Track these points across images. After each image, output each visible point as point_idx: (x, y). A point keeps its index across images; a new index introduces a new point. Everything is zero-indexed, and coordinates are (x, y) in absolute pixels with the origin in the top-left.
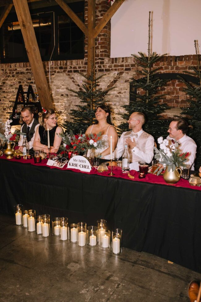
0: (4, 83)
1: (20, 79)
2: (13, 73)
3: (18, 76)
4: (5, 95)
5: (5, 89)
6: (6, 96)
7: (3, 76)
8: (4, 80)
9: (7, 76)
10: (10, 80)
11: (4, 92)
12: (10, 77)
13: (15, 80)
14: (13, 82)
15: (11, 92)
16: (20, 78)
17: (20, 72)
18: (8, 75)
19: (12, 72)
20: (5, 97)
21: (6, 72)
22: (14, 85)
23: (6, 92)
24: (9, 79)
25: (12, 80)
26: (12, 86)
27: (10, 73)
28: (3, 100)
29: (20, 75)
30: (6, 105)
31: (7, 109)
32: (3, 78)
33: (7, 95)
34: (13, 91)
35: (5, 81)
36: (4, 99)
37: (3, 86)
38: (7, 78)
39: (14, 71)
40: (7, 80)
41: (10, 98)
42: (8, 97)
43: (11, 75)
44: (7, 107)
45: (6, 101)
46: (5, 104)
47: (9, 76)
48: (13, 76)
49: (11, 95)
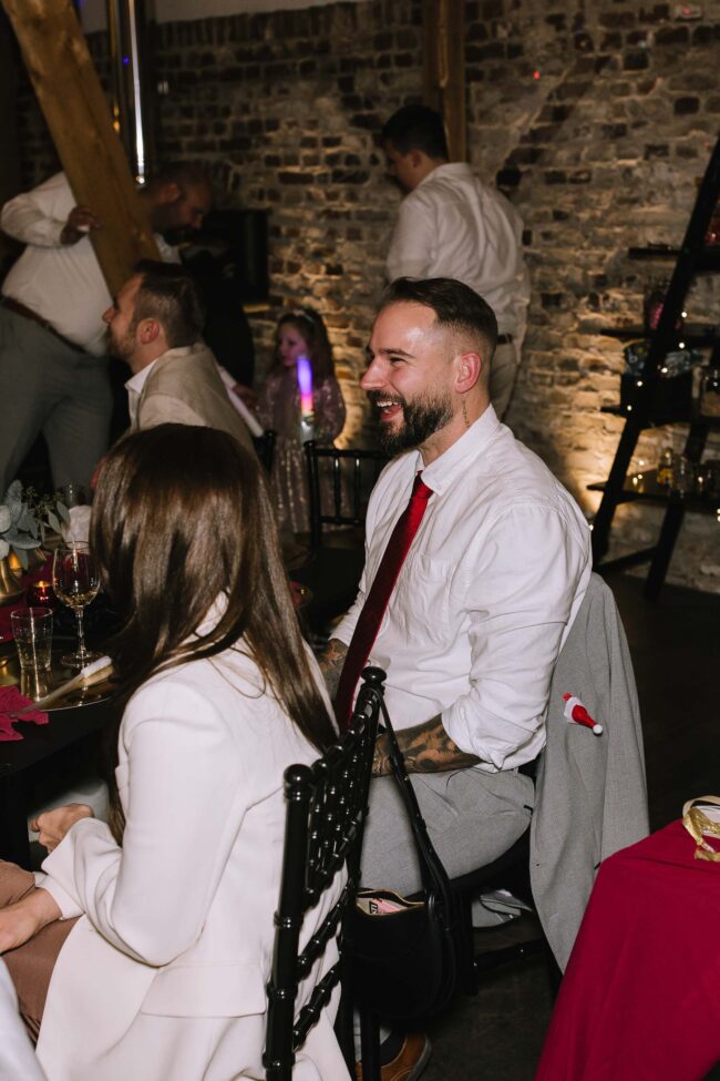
0: (560, 115)
1: (689, 80)
2: (637, 37)
3: (671, 60)
4: (565, 200)
5: (563, 155)
6: (567, 208)
7: (556, 64)
8: (560, 92)
9: (584, 66)
10: (604, 95)
11: (556, 179)
12: (614, 67)
13: (645, 88)
14: (635, 108)
15: (607, 182)
16: (685, 72)
17: (691, 28)
18: (597, 53)
19: (625, 32)
20: (559, 216)
21: (579, 39)
22: (637, 125)
23: (574, 181)
24: (599, 83)
25: (625, 90)
26: (617, 132)
27: (612, 41)
28: (547, 236)
29: (692, 54)
30: (563, 273)
31: (571, 300)
32: (553, 82)
33: (580, 204)
34: (628, 170)
35: (568, 102)
36: (555, 227)
37: (548, 139)
38: (584, 78)
39: (644, 27)
40: (582, 90)
41: (600, 222)
42: (585, 215)
43: (619, 57)
44: (570, 286)
45: (568, 244)
46: (560, 263)
47: (601, 63)
48: (637, 62)
49: (607, 199)
